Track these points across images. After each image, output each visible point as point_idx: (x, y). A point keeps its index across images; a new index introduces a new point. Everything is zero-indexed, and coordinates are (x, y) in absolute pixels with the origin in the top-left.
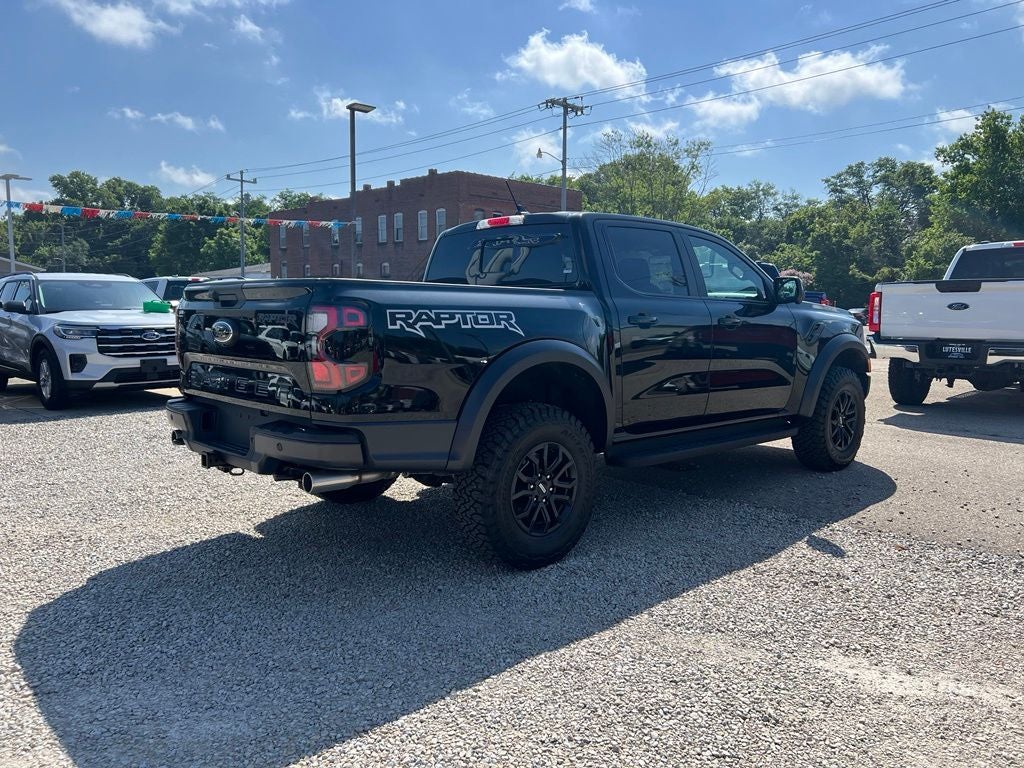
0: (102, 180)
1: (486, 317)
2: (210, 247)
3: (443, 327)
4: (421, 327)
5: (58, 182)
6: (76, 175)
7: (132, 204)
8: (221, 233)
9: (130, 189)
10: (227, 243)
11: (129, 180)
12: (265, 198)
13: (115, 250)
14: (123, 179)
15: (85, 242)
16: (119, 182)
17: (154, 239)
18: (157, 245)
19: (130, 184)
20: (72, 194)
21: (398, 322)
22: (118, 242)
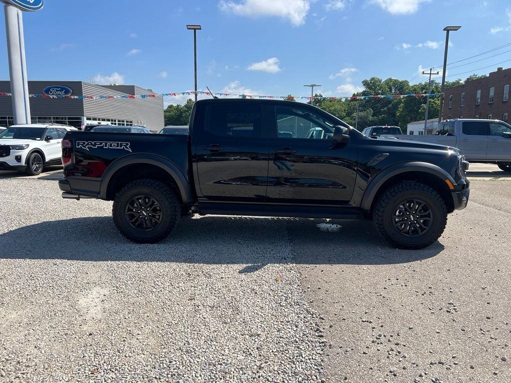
0: (383, 81)
1: (116, 144)
2: (424, 109)
3: (96, 147)
4: (88, 147)
5: (365, 83)
6: (373, 79)
7: (395, 90)
8: (430, 101)
9: (396, 82)
10: (432, 107)
11: (395, 79)
12: (461, 80)
13: (384, 112)
14: (393, 78)
15: (371, 110)
16: (390, 80)
17: (399, 106)
18: (401, 109)
19: (395, 80)
20: (370, 88)
21: (80, 145)
22: (386, 108)
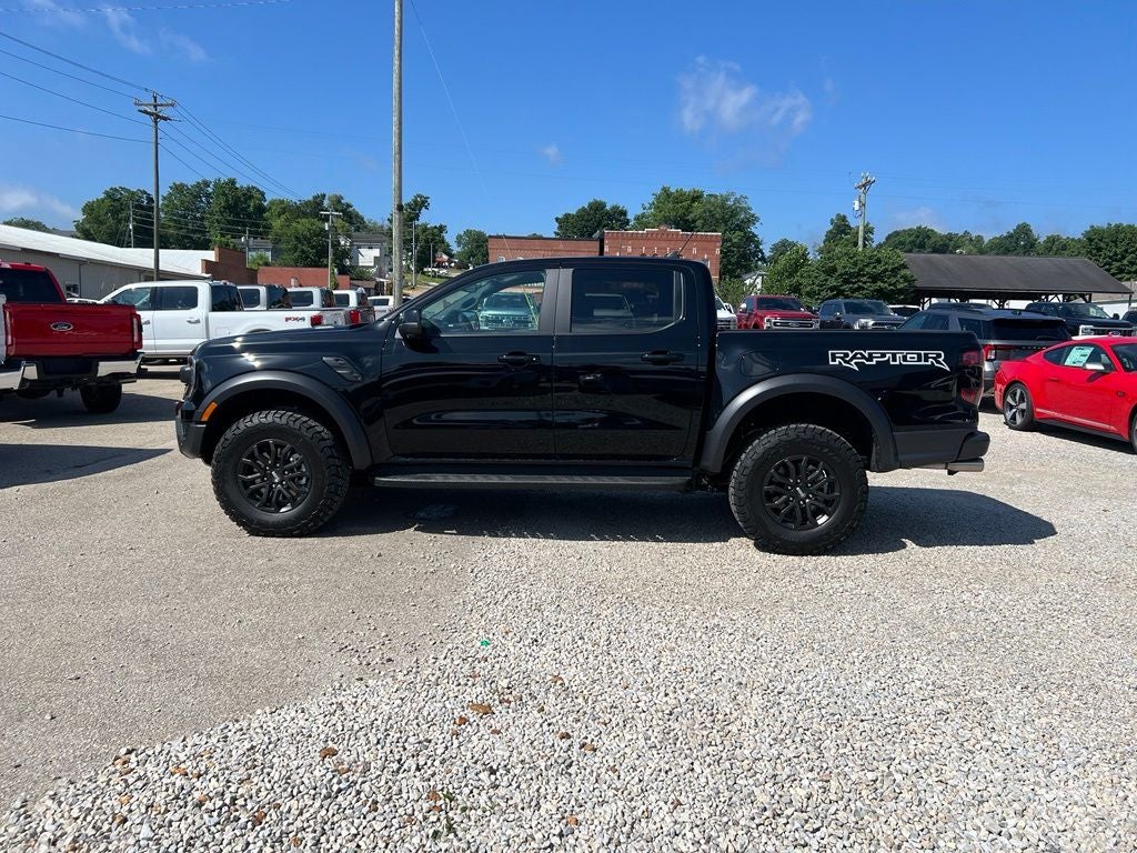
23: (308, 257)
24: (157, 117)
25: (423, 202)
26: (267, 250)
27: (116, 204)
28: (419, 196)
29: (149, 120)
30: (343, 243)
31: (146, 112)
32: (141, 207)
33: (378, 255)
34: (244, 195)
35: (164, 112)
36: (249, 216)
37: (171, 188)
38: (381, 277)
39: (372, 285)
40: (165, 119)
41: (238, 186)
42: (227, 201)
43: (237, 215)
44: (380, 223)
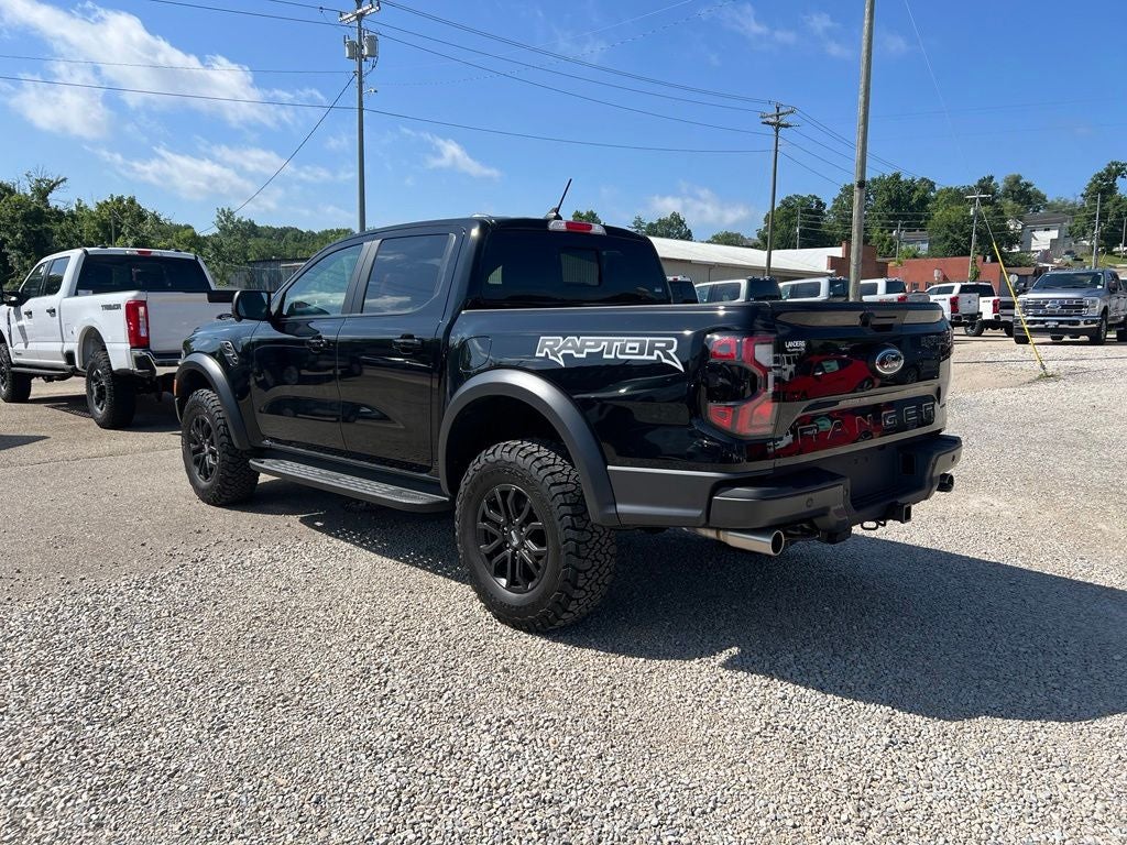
23: (959, 246)
24: (778, 126)
25: (1119, 171)
26: (924, 242)
27: (790, 211)
28: (1113, 164)
29: (771, 130)
30: (1012, 227)
31: (768, 123)
32: (812, 212)
33: (1056, 237)
34: (908, 188)
35: (785, 120)
36: (911, 209)
37: (842, 190)
38: (1046, 262)
39: (1031, 271)
40: (787, 126)
41: (902, 179)
42: (890, 196)
43: (899, 209)
44: (1071, 200)
